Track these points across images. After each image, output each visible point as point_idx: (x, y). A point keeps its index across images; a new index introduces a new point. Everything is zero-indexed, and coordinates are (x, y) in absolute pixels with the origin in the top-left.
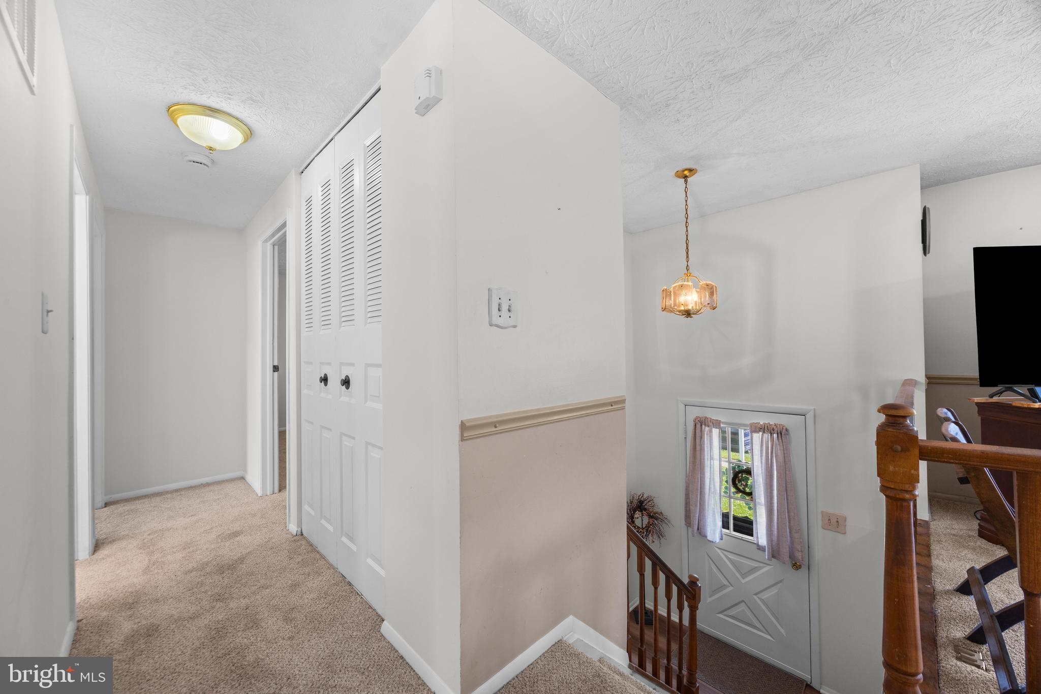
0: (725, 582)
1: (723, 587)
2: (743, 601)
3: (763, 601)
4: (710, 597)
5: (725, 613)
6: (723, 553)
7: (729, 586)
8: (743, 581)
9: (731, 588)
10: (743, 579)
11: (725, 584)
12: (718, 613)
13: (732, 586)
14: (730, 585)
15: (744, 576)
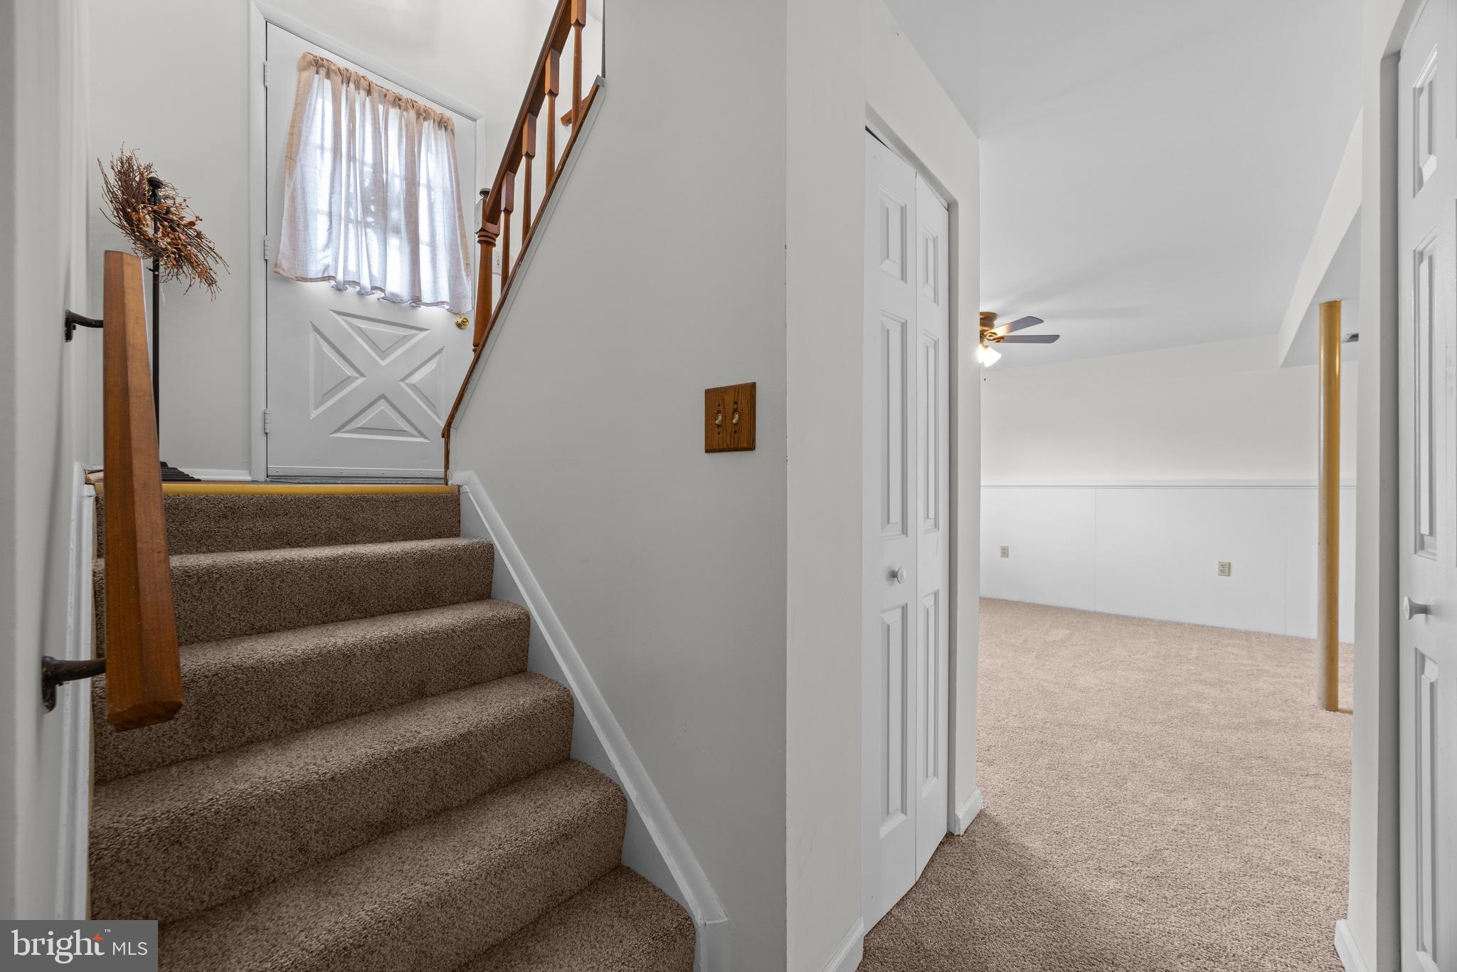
0: (349, 372)
1: (347, 380)
2: (383, 397)
3: (414, 387)
4: (316, 408)
5: (348, 428)
6: (345, 321)
7: (358, 378)
8: (383, 363)
9: (361, 380)
10: (382, 360)
11: (350, 375)
12: (331, 434)
13: (362, 375)
14: (357, 375)
15: (383, 354)
